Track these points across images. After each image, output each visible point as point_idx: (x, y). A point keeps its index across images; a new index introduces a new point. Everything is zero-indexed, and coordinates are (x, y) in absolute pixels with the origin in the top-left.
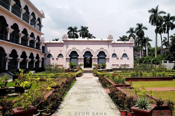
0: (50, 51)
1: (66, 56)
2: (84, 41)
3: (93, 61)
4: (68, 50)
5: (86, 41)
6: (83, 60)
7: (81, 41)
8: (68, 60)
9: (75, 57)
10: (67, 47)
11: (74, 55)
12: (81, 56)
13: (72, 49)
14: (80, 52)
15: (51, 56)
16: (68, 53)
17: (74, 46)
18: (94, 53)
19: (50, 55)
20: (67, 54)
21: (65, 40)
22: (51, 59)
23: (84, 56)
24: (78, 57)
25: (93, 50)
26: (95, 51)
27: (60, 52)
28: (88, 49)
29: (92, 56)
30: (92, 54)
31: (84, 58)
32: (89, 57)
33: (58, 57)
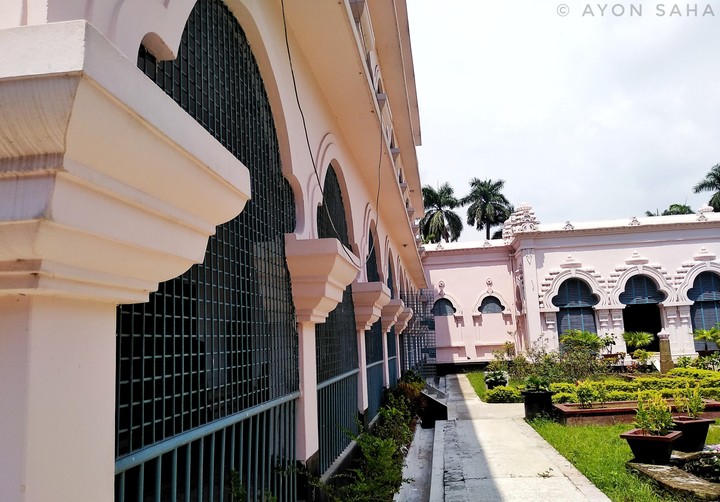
0: (442, 286)
1: (540, 303)
2: (618, 228)
3: (673, 321)
4: (544, 273)
5: (624, 228)
6: (621, 319)
7: (601, 229)
8: (552, 323)
9: (581, 304)
10: (540, 264)
11: (575, 296)
12: (610, 299)
13: (562, 270)
14: (601, 282)
15: (448, 307)
16: (545, 288)
17: (569, 254)
18: (671, 281)
19: (443, 305)
20: (541, 293)
21: (528, 233)
22: (450, 319)
23: (622, 298)
24: (597, 307)
25: (663, 270)
26: (672, 274)
27: (487, 288)
28: (640, 266)
29: (662, 296)
30: (662, 287)
31: (624, 306)
32: (647, 301)
33: (480, 309)
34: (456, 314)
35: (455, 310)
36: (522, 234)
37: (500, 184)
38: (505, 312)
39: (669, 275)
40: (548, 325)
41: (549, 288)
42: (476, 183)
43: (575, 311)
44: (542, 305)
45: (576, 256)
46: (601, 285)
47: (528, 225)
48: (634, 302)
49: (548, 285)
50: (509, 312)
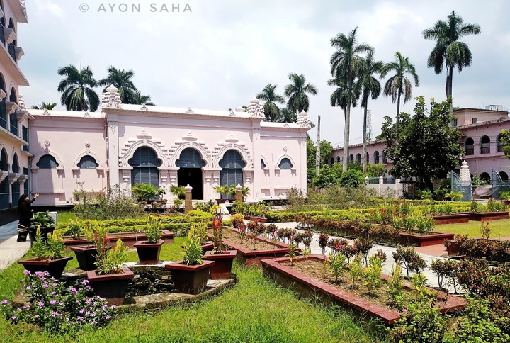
0: (47, 145)
1: (120, 162)
2: (179, 114)
3: (208, 180)
4: (124, 141)
5: (183, 114)
6: (176, 177)
7: (167, 113)
8: (128, 177)
9: (149, 165)
10: (121, 133)
11: (145, 159)
12: (169, 163)
13: (137, 140)
14: (164, 151)
15: (52, 162)
16: (124, 152)
17: (144, 129)
18: (211, 154)
19: (47, 161)
20: (121, 155)
21: (113, 110)
22: (54, 171)
23: (177, 163)
24: (160, 168)
25: (206, 146)
26: (211, 149)
27: (86, 149)
28: (191, 142)
29: (204, 163)
30: (204, 157)
31: (178, 168)
32: (194, 166)
33: (79, 165)
34: (59, 168)
35: (58, 164)
36: (109, 109)
37: (130, 74)
38: (99, 168)
39: (209, 150)
40: (124, 179)
41: (127, 152)
42: (112, 70)
43: (145, 170)
44: (120, 164)
45: (148, 131)
46: (164, 152)
47: (113, 103)
48: (186, 166)
49: (126, 150)
50: (102, 169)
